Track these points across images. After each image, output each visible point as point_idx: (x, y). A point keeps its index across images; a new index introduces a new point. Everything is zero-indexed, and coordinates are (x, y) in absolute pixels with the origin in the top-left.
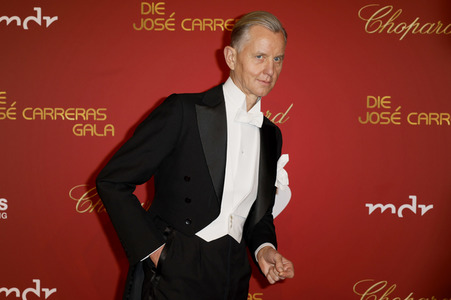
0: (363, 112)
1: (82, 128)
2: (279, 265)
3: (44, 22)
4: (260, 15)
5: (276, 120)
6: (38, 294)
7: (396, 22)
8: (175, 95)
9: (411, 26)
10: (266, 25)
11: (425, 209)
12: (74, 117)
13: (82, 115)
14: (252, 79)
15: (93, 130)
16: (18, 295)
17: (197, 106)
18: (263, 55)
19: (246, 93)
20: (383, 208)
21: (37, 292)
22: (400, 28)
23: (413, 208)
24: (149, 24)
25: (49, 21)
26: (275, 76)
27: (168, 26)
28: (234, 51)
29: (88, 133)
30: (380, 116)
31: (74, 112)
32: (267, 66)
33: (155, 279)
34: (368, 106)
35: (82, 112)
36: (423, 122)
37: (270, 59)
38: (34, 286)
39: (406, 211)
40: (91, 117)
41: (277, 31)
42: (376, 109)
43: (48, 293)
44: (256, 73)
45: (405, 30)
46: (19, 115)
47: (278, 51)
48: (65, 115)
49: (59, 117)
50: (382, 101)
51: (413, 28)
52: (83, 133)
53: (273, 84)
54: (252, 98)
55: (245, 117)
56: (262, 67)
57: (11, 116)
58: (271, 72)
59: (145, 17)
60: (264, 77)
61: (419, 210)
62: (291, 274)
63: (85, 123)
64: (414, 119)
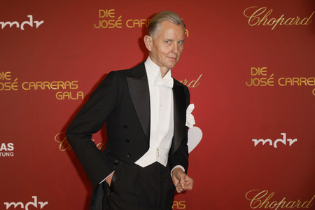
0: (249, 78)
1: (62, 94)
2: (182, 181)
3: (34, 25)
4: (167, 14)
5: (191, 85)
6: (36, 206)
7: (269, 18)
8: (112, 72)
9: (279, 20)
10: (171, 20)
11: (291, 142)
12: (56, 87)
13: (62, 85)
14: (164, 57)
15: (69, 96)
16: (22, 207)
17: (128, 78)
18: (170, 40)
19: (160, 66)
20: (264, 142)
21: (35, 205)
22: (272, 22)
23: (284, 142)
24: (104, 24)
25: (38, 24)
26: (179, 54)
27: (117, 25)
28: (151, 38)
29: (66, 98)
30: (260, 81)
31: (56, 84)
32: (174, 48)
33: (110, 195)
34: (252, 74)
35: (62, 84)
36: (289, 84)
37: (176, 43)
38: (33, 201)
39: (279, 143)
40: (68, 87)
41: (179, 24)
42: (257, 76)
43: (42, 205)
44: (167, 52)
45: (275, 23)
46: (20, 87)
47: (180, 37)
48: (51, 86)
49: (46, 88)
50: (261, 71)
51: (280, 21)
52: (62, 97)
53: (178, 59)
54: (165, 69)
55: (161, 82)
56: (170, 48)
57: (14, 88)
58: (176, 51)
59: (102, 19)
60: (172, 55)
61: (288, 142)
62: (190, 187)
63: (64, 91)
64: (283, 82)
